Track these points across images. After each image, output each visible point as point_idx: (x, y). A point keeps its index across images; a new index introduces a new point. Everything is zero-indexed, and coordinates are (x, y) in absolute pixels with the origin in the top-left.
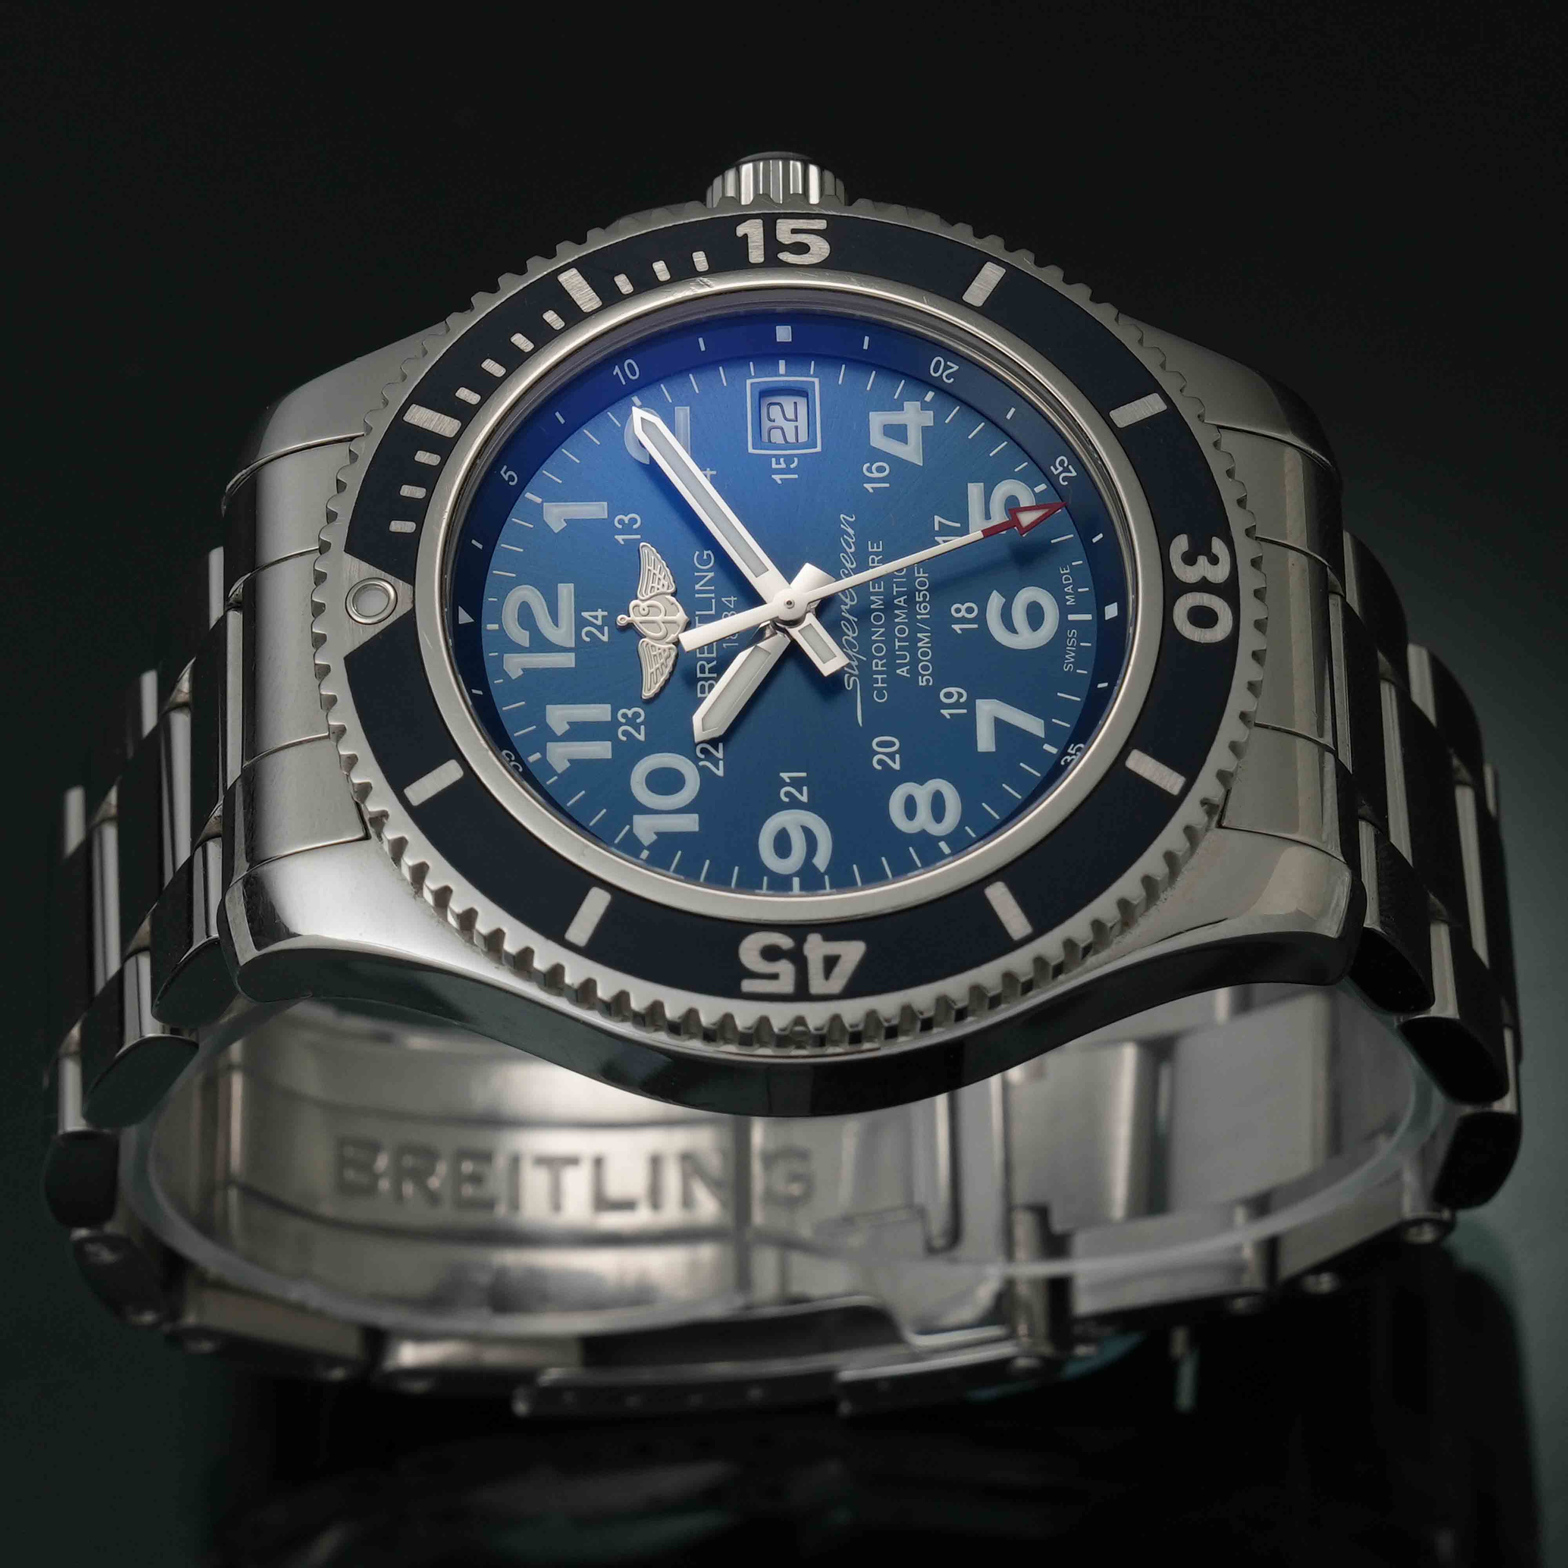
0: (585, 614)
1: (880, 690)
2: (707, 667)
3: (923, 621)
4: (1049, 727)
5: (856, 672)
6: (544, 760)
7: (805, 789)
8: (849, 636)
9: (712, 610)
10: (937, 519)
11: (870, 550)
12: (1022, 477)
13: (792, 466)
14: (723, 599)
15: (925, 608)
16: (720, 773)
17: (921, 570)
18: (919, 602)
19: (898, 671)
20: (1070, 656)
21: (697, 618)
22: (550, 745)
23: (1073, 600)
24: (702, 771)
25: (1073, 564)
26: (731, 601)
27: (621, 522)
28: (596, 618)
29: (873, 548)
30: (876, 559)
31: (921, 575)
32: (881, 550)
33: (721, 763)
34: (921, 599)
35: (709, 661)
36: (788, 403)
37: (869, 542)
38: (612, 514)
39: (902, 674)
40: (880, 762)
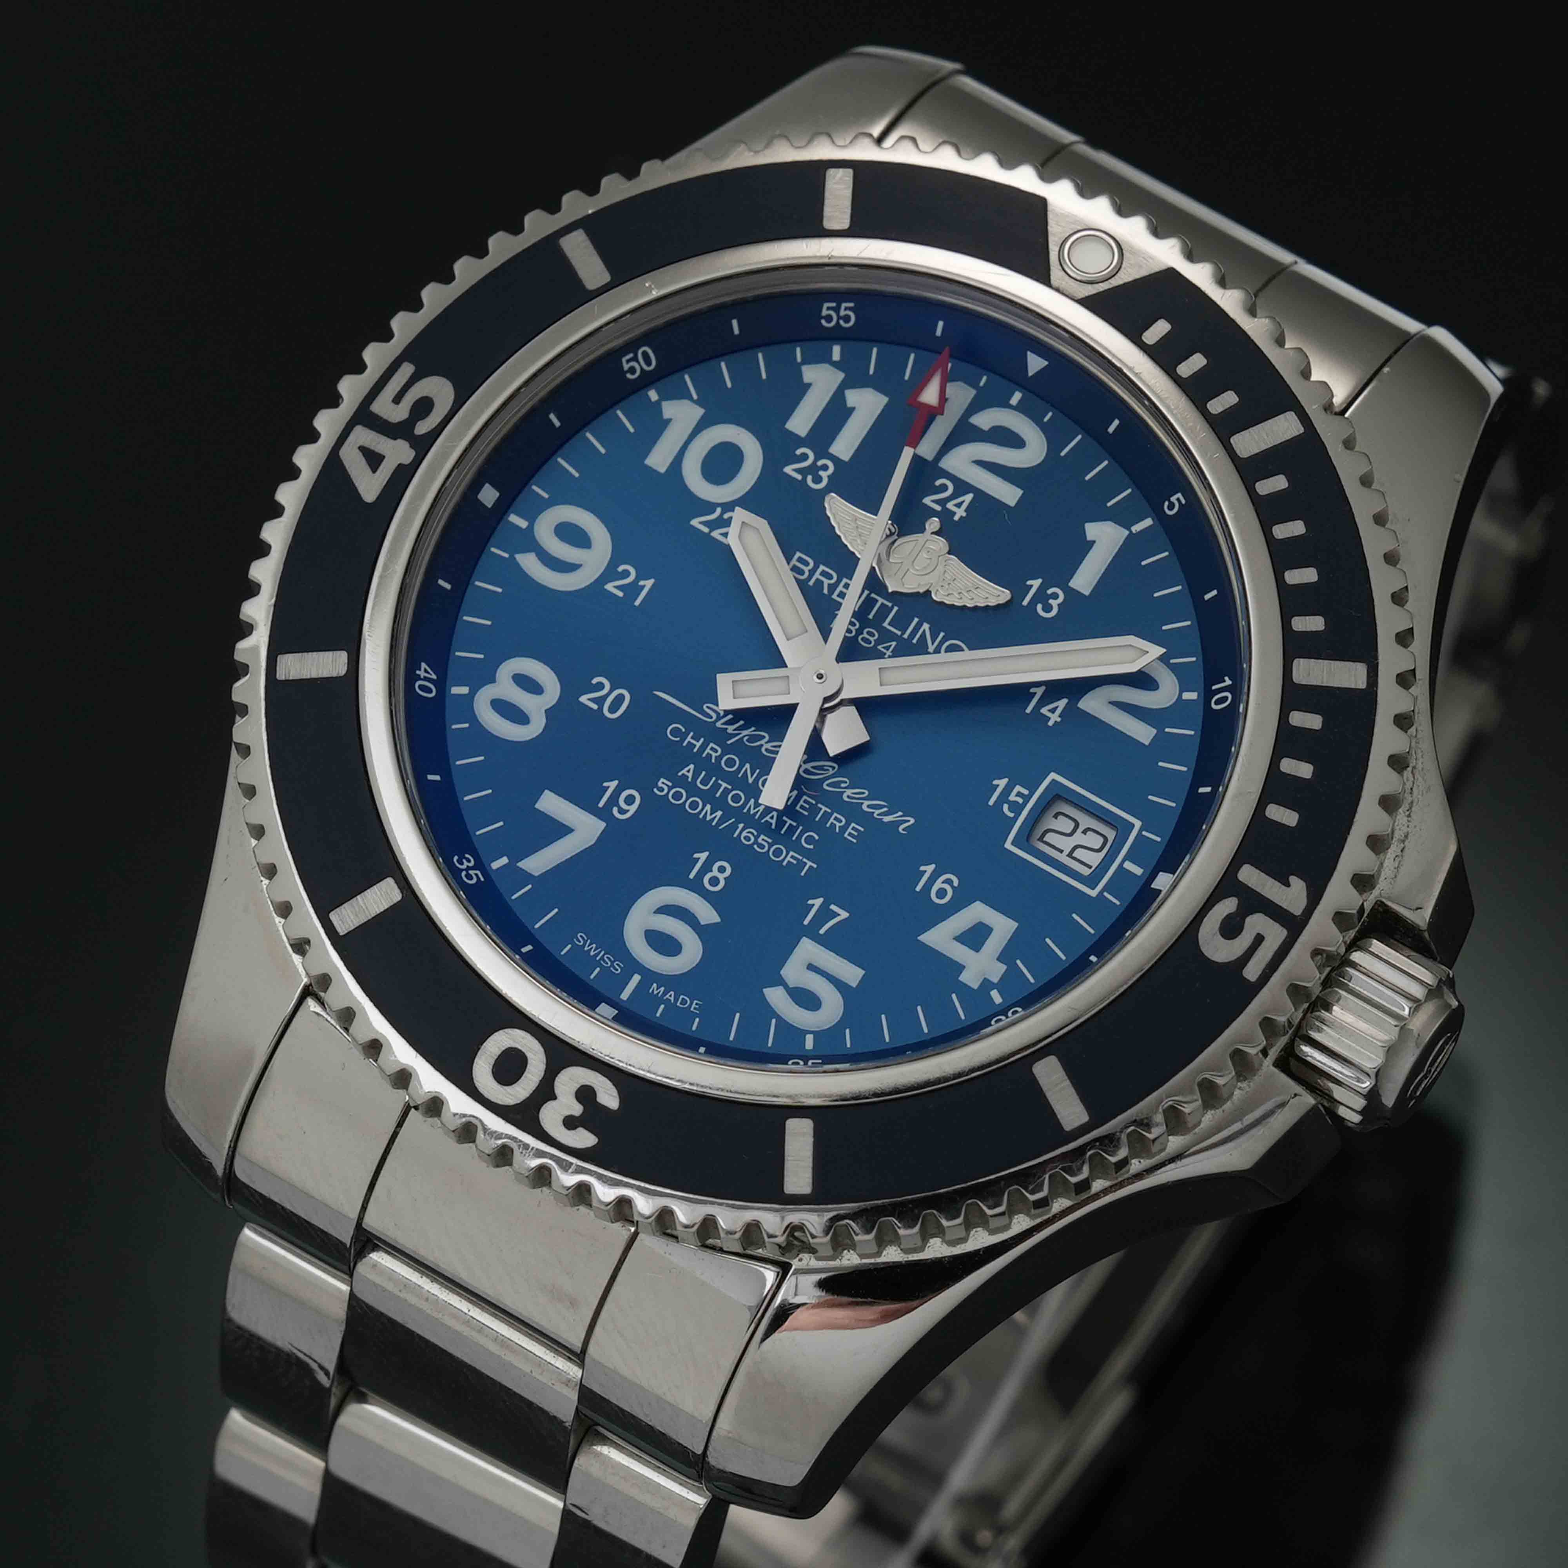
0: (968, 498)
1: (684, 736)
2: (826, 582)
3: (734, 827)
4: (527, 877)
5: (719, 724)
6: (826, 358)
7: (620, 594)
8: (766, 743)
9: (889, 624)
10: (844, 915)
11: (853, 825)
12: (835, 1032)
13: (1006, 807)
14: (894, 644)
15: (747, 838)
16: (695, 522)
17: (795, 862)
18: (759, 836)
19: (692, 767)
20: (592, 949)
21: (890, 605)
22: (841, 376)
23: (655, 992)
24: (709, 507)
25: (697, 1020)
26: (888, 650)
27: (1055, 596)
28: (959, 505)
29: (853, 828)
30: (838, 824)
31: (789, 858)
32: (846, 835)
33: (706, 530)
34: (760, 840)
35: (832, 588)
36: (1094, 860)
37: (862, 829)
38: (1072, 594)
39: (687, 769)
40: (601, 686)
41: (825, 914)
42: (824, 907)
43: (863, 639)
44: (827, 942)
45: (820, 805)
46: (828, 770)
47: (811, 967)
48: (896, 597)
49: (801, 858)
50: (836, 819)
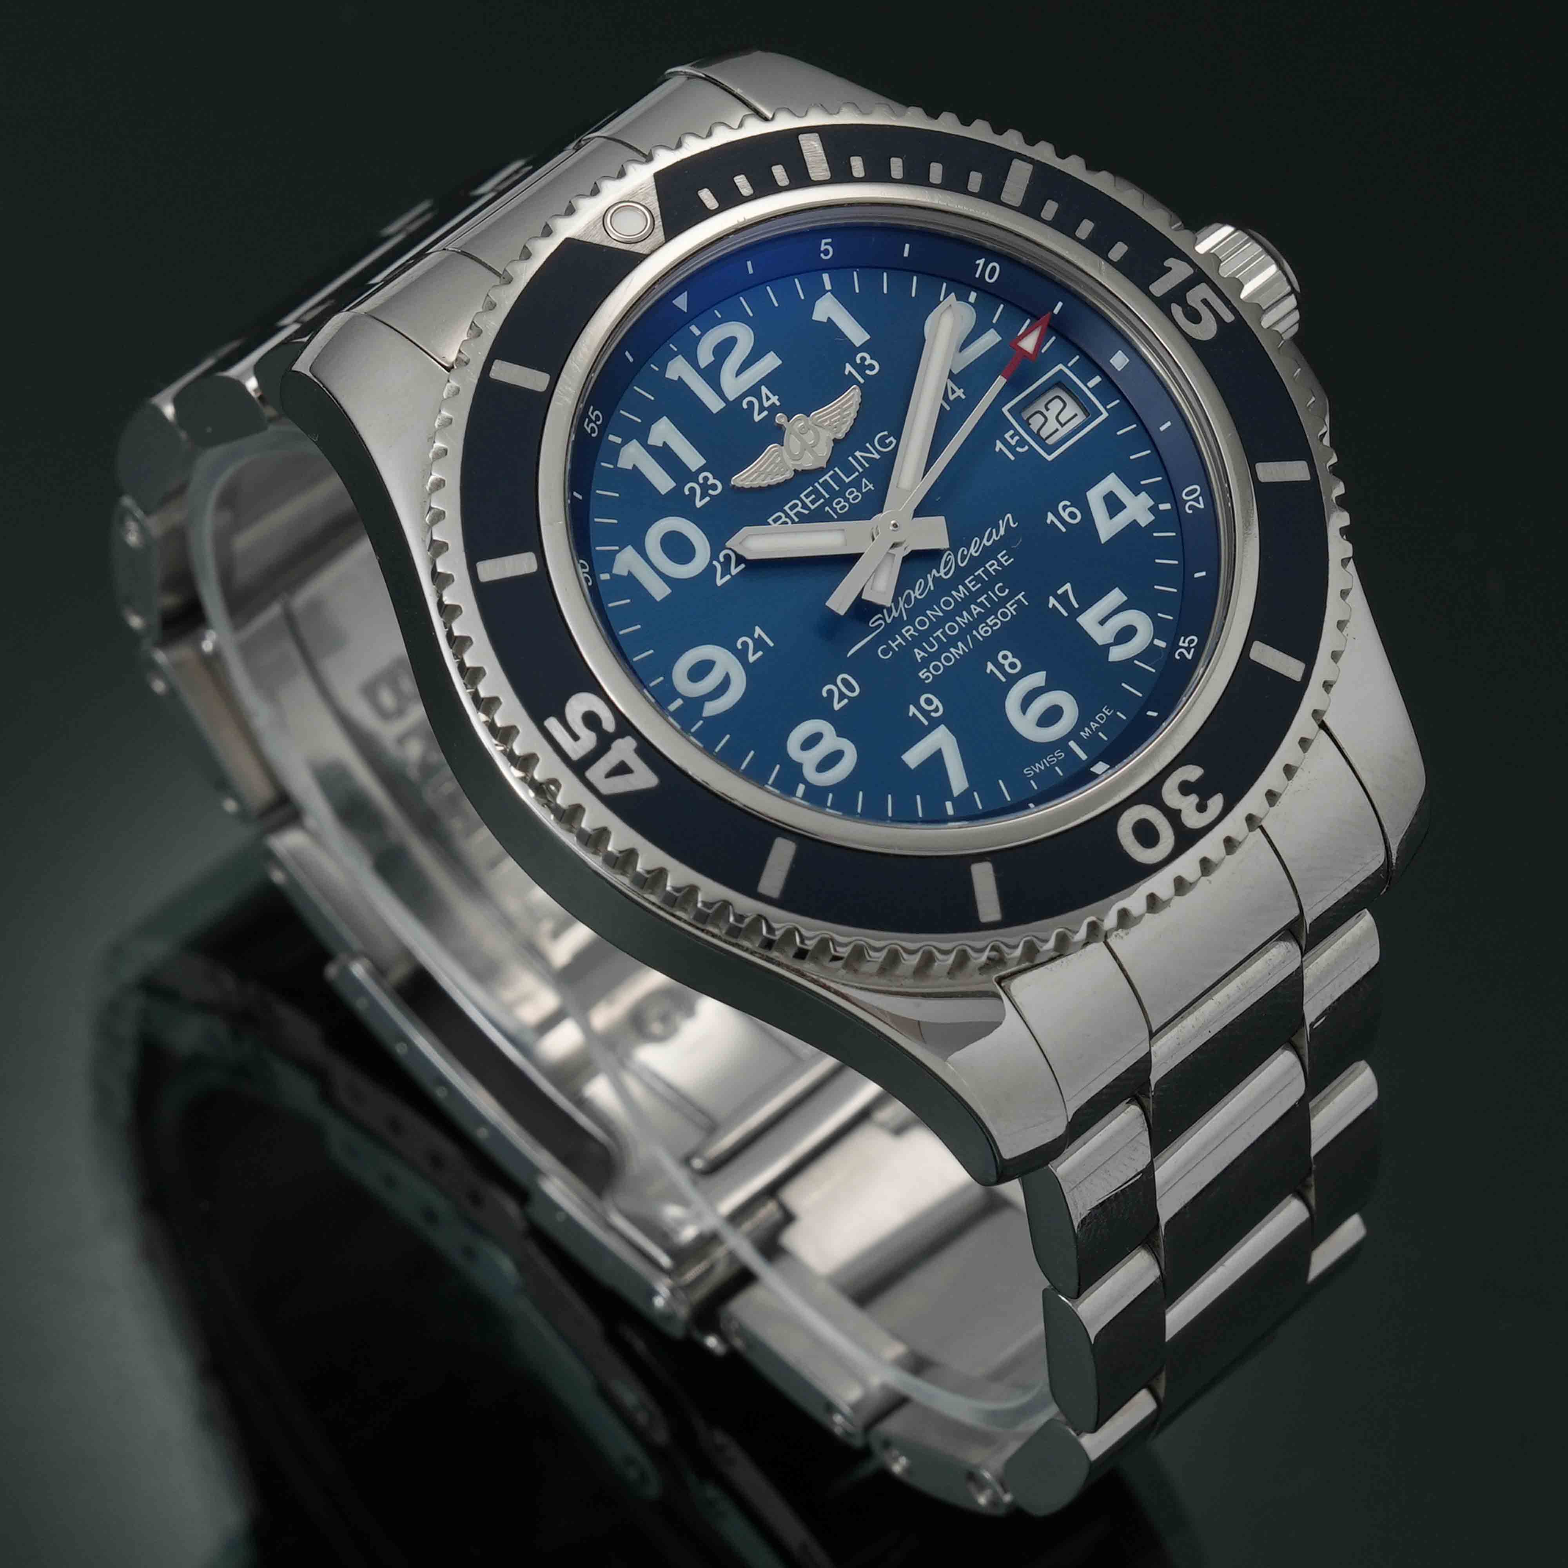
0: (764, 390)
1: (890, 648)
2: (799, 509)
3: (974, 638)
4: (967, 795)
5: (889, 621)
6: (619, 447)
7: (760, 653)
8: (914, 593)
9: (848, 478)
10: (1068, 586)
11: (999, 556)
12: (1156, 622)
13: (1018, 449)
14: (864, 480)
15: (986, 632)
16: (720, 582)
17: (1015, 606)
18: (987, 624)
19: (916, 651)
20: (1038, 767)
21: (832, 472)
22: (635, 442)
23: (1088, 735)
24: (710, 569)
25: (1118, 713)
26: (868, 486)
27: (863, 359)
28: (768, 399)
30: (995, 567)
31: (1011, 609)
32: (1006, 564)
33: (728, 577)
34: (991, 624)
35: (805, 506)
36: (1072, 408)
37: (1005, 552)
38: (864, 347)
39: (917, 655)
40: (830, 692)
41: (1063, 599)
42: (1057, 598)
43: (853, 500)
44: (1086, 604)
45: (976, 574)
46: (950, 560)
47: (1102, 622)
48: (831, 463)
49: (1013, 601)
50: (991, 566)
